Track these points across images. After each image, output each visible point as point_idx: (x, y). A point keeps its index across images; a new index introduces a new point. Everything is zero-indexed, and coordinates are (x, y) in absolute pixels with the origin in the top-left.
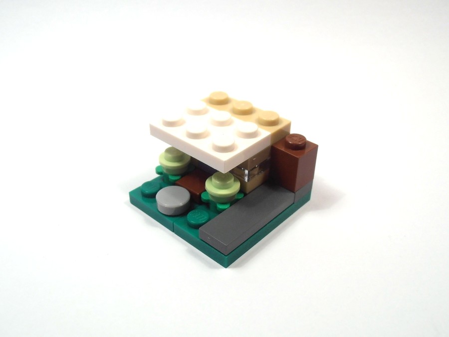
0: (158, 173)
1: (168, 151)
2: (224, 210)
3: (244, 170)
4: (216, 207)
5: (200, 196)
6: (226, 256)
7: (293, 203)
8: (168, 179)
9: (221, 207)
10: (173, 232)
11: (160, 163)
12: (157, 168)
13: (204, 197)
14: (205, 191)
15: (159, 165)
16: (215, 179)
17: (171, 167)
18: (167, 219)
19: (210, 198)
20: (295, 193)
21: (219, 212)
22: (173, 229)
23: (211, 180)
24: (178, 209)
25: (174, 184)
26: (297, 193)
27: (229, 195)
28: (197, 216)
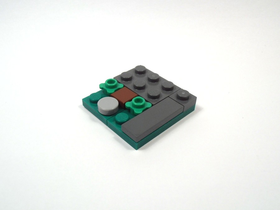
0: (101, 88)
2: (138, 114)
4: (134, 112)
5: (125, 104)
6: (137, 143)
7: (183, 112)
8: (107, 92)
9: (136, 112)
12: (100, 85)
13: (127, 105)
18: (104, 117)
20: (184, 106)
21: (135, 115)
22: (107, 124)
24: (110, 111)
25: (110, 95)
28: (122, 117)
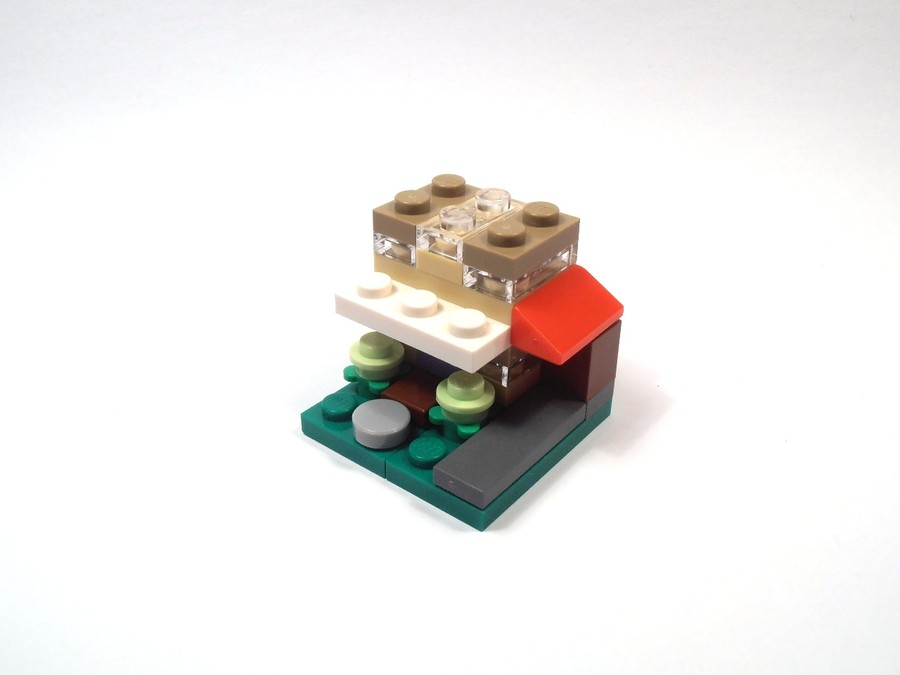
0: (348, 378)
1: (366, 339)
2: (470, 436)
3: (500, 367)
4: (455, 432)
5: (427, 414)
6: (483, 510)
7: (585, 420)
8: (367, 388)
9: (464, 430)
10: (385, 477)
11: (353, 361)
12: (347, 370)
13: (434, 415)
14: (437, 404)
15: (352, 364)
16: (453, 383)
17: (372, 367)
18: (375, 455)
19: (445, 416)
20: (586, 402)
21: (462, 439)
22: (385, 473)
23: (446, 386)
24: (391, 437)
25: (378, 395)
26: (589, 403)
27: (475, 410)
28: (425, 447)
